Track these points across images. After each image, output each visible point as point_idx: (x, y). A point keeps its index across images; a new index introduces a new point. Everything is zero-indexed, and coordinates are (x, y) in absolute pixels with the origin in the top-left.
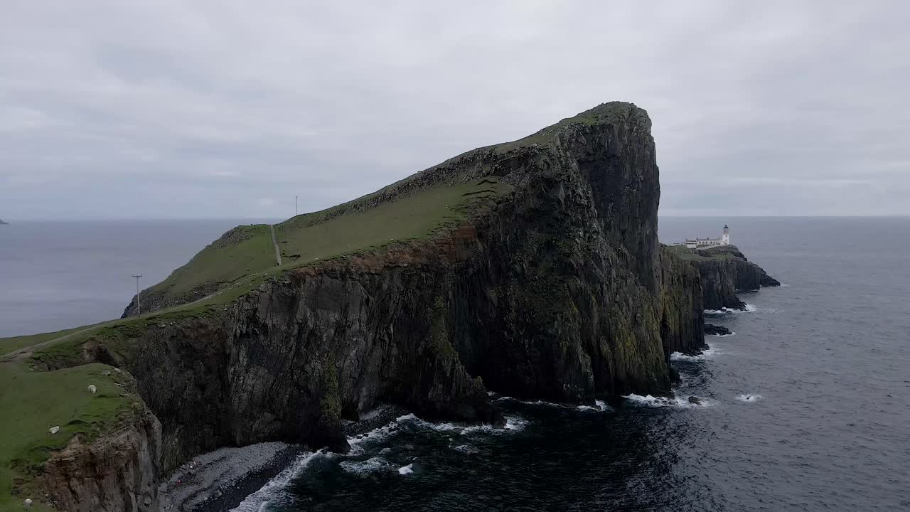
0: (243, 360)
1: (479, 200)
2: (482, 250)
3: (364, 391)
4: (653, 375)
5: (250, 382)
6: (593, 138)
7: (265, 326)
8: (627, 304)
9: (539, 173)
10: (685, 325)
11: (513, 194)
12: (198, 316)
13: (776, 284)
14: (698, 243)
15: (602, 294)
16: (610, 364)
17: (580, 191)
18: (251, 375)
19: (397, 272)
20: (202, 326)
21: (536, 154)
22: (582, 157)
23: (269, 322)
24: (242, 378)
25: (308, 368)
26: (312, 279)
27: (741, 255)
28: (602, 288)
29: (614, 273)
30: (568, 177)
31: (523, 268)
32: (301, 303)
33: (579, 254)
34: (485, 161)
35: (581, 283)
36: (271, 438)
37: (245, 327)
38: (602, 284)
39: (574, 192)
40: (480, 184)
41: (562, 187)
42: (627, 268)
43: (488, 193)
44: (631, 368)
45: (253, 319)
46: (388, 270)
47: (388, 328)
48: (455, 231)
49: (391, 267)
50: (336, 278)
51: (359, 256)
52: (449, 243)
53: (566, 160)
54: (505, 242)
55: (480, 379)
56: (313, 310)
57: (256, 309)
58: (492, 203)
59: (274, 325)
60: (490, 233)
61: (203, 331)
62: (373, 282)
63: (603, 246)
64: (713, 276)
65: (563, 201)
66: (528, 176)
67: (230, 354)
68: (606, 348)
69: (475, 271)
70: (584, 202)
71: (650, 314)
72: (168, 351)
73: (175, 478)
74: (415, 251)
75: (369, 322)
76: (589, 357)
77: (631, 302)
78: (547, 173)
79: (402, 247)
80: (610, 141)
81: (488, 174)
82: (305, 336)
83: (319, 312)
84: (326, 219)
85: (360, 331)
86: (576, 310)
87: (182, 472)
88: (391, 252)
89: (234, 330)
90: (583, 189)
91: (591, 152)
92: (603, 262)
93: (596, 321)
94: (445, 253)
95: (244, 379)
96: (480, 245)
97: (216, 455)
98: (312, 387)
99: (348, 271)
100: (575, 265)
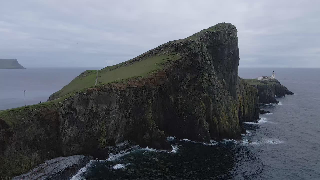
0: (67, 123)
1: (168, 62)
2: (168, 81)
3: (119, 135)
4: (235, 131)
5: (69, 132)
6: (213, 37)
7: (76, 110)
8: (225, 103)
9: (191, 51)
10: (251, 110)
11: (181, 59)
12: (47, 107)
13: (292, 94)
14: (263, 78)
15: (215, 99)
16: (217, 126)
17: (207, 58)
18: (70, 130)
19: (132, 89)
20: (48, 111)
21: (190, 43)
22: (209, 45)
23: (78, 109)
24: (66, 130)
25: (93, 127)
26: (96, 92)
27: (279, 83)
28: (215, 96)
29: (220, 90)
30: (203, 53)
31: (184, 88)
32: (91, 101)
33: (206, 83)
34: (172, 47)
35: (206, 95)
36: (78, 154)
37: (67, 111)
38: (215, 95)
39: (205, 58)
40: (170, 55)
41: (200, 56)
42: (225, 89)
43: (172, 59)
44: (226, 128)
45: (70, 107)
46: (129, 89)
47: (128, 111)
48: (157, 73)
49: (130, 87)
50: (106, 92)
51: (116, 83)
52: (154, 79)
53: (202, 46)
54: (177, 78)
55: (163, 132)
56: (96, 104)
57: (72, 104)
58: (173, 63)
59: (80, 110)
60: (172, 74)
61: (49, 113)
62: (122, 93)
63: (216, 80)
64: (266, 91)
65: (200, 62)
66: (187, 52)
67: (60, 122)
68: (216, 120)
69: (165, 89)
70: (209, 62)
71: (234, 107)
72: (33, 121)
73: (35, 170)
74: (140, 81)
75: (120, 109)
76: (208, 124)
77: (226, 102)
78: (194, 51)
79: (135, 80)
80: (220, 38)
81: (173, 51)
82: (92, 114)
83: (99, 105)
84: (116, 68)
85: (116, 113)
86: (204, 105)
87: (39, 167)
88: (130, 82)
89: (62, 112)
90: (208, 57)
91: (212, 42)
92: (216, 86)
93: (212, 109)
94: (153, 82)
95: (67, 131)
96: (168, 79)
97: (55, 160)
98: (95, 135)
99: (111, 89)
100: (204, 87)
